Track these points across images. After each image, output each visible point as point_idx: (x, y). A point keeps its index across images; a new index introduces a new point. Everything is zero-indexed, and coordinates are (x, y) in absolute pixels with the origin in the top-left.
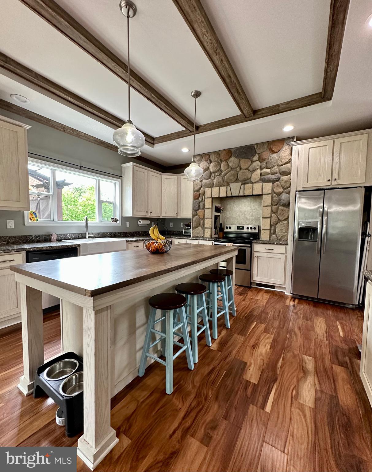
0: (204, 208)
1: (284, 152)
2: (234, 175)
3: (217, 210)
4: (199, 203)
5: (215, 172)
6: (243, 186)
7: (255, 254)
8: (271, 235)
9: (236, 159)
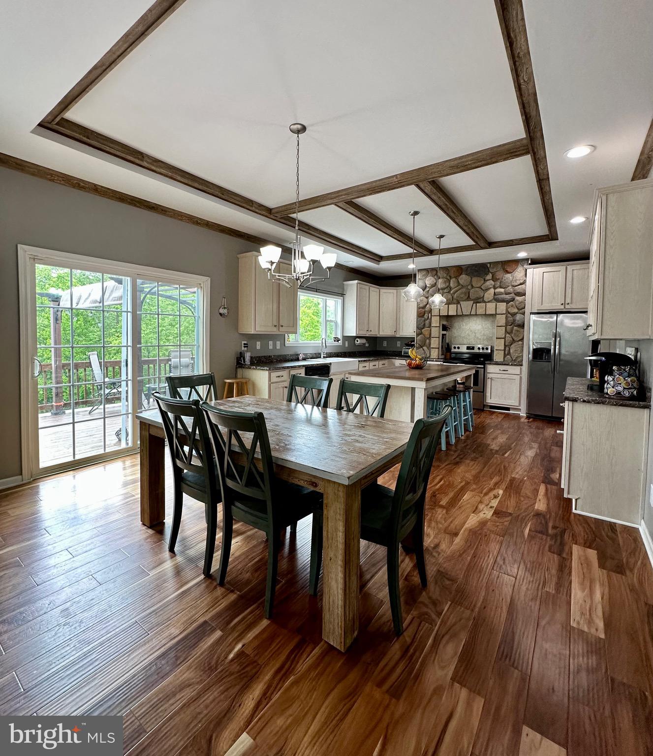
0: (430, 326)
1: (519, 273)
2: (465, 293)
4: (425, 320)
5: (443, 289)
6: (474, 305)
7: (489, 376)
8: (505, 356)
9: (467, 277)
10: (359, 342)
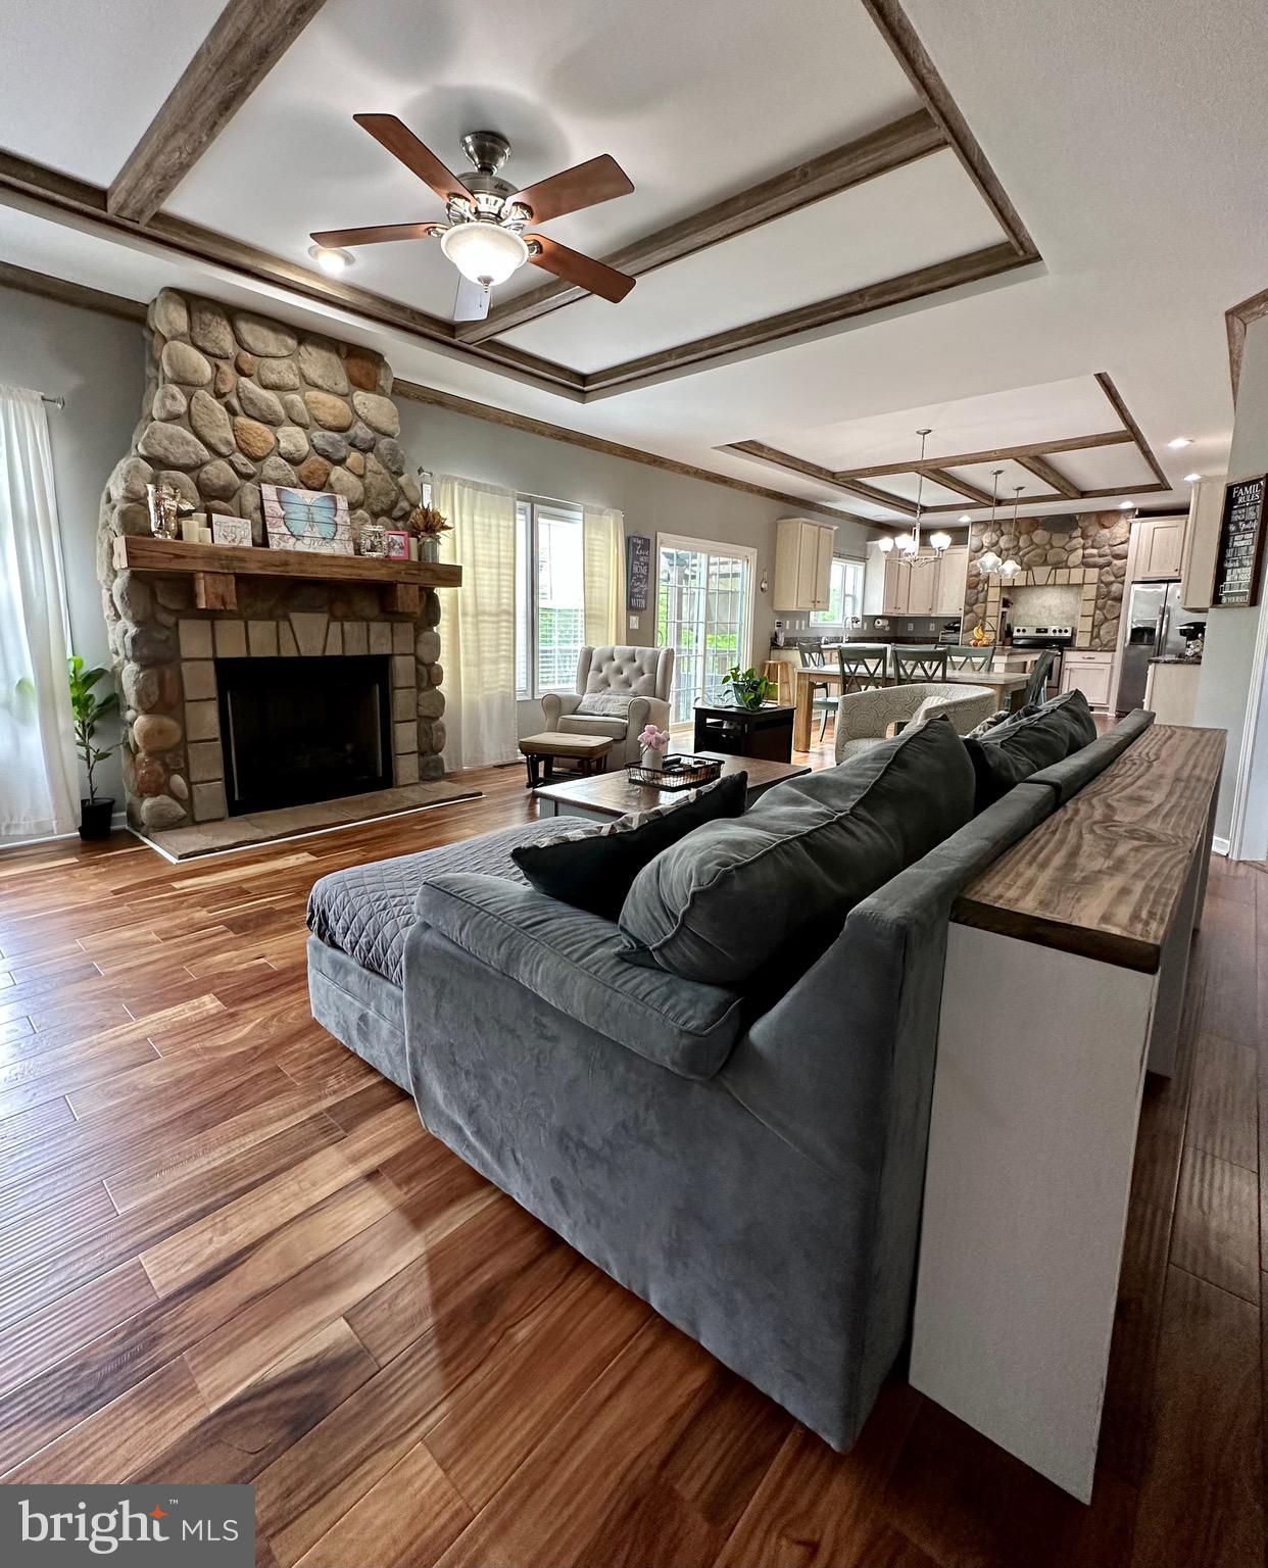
0: (985, 601)
1: (1120, 529)
2: (1040, 556)
3: (1006, 603)
4: (978, 593)
5: (1008, 550)
6: (1053, 571)
7: (1068, 666)
8: (1092, 639)
9: (1045, 532)
10: (881, 623)
